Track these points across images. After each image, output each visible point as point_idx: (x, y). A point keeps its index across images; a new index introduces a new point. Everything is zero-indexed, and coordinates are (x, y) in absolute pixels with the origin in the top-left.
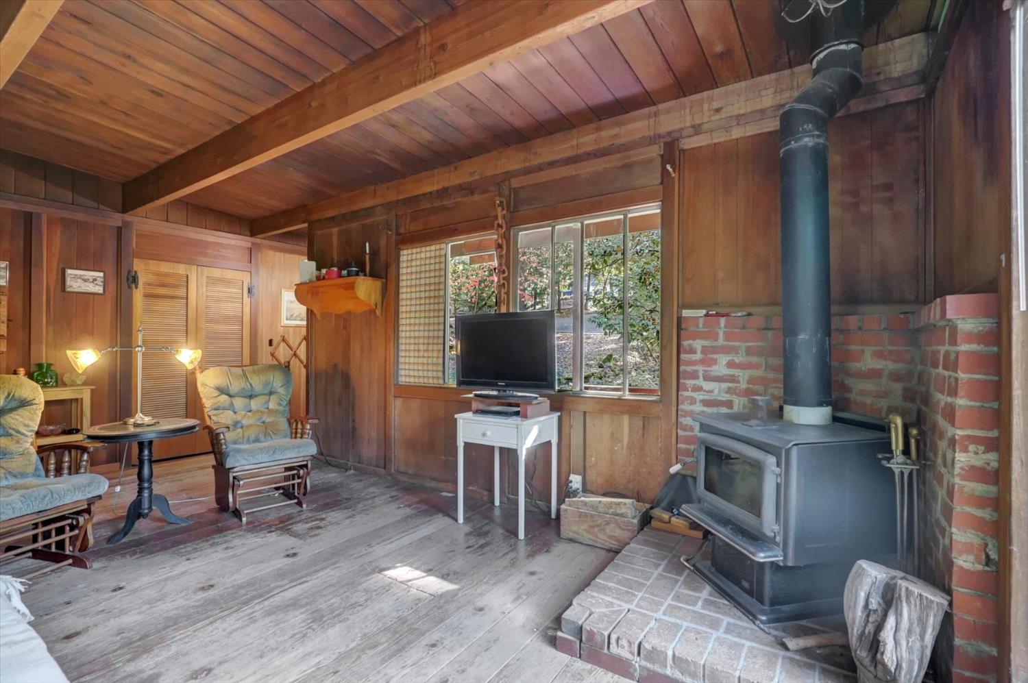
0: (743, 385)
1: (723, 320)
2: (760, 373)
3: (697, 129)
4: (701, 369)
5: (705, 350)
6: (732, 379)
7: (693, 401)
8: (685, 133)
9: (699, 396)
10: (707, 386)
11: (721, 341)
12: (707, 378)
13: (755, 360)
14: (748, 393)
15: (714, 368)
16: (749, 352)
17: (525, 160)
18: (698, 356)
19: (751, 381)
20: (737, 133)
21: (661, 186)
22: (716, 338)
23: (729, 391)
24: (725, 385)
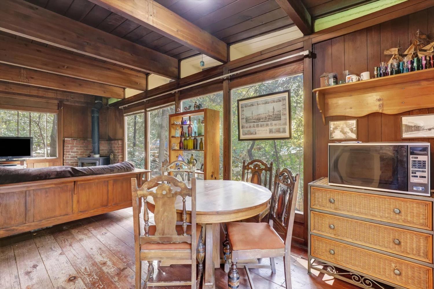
0: (80, 153)
1: (75, 141)
2: (83, 151)
3: (68, 100)
4: (70, 150)
5: (71, 147)
6: (77, 152)
7: (68, 157)
8: (65, 100)
9: (70, 156)
10: (71, 154)
11: (75, 144)
12: (72, 152)
13: (81, 148)
14: (80, 154)
15: (73, 150)
16: (81, 147)
17: (6, 89)
18: (70, 148)
19: (81, 152)
20: (77, 104)
21: (58, 110)
22: (73, 144)
23: (76, 154)
24: (75, 153)
